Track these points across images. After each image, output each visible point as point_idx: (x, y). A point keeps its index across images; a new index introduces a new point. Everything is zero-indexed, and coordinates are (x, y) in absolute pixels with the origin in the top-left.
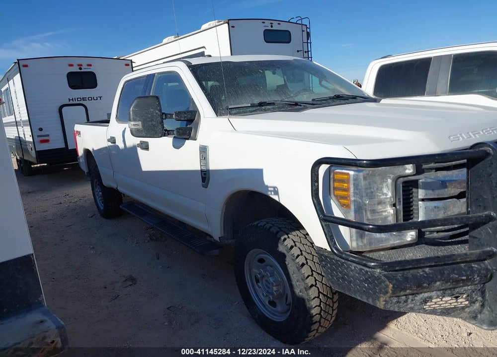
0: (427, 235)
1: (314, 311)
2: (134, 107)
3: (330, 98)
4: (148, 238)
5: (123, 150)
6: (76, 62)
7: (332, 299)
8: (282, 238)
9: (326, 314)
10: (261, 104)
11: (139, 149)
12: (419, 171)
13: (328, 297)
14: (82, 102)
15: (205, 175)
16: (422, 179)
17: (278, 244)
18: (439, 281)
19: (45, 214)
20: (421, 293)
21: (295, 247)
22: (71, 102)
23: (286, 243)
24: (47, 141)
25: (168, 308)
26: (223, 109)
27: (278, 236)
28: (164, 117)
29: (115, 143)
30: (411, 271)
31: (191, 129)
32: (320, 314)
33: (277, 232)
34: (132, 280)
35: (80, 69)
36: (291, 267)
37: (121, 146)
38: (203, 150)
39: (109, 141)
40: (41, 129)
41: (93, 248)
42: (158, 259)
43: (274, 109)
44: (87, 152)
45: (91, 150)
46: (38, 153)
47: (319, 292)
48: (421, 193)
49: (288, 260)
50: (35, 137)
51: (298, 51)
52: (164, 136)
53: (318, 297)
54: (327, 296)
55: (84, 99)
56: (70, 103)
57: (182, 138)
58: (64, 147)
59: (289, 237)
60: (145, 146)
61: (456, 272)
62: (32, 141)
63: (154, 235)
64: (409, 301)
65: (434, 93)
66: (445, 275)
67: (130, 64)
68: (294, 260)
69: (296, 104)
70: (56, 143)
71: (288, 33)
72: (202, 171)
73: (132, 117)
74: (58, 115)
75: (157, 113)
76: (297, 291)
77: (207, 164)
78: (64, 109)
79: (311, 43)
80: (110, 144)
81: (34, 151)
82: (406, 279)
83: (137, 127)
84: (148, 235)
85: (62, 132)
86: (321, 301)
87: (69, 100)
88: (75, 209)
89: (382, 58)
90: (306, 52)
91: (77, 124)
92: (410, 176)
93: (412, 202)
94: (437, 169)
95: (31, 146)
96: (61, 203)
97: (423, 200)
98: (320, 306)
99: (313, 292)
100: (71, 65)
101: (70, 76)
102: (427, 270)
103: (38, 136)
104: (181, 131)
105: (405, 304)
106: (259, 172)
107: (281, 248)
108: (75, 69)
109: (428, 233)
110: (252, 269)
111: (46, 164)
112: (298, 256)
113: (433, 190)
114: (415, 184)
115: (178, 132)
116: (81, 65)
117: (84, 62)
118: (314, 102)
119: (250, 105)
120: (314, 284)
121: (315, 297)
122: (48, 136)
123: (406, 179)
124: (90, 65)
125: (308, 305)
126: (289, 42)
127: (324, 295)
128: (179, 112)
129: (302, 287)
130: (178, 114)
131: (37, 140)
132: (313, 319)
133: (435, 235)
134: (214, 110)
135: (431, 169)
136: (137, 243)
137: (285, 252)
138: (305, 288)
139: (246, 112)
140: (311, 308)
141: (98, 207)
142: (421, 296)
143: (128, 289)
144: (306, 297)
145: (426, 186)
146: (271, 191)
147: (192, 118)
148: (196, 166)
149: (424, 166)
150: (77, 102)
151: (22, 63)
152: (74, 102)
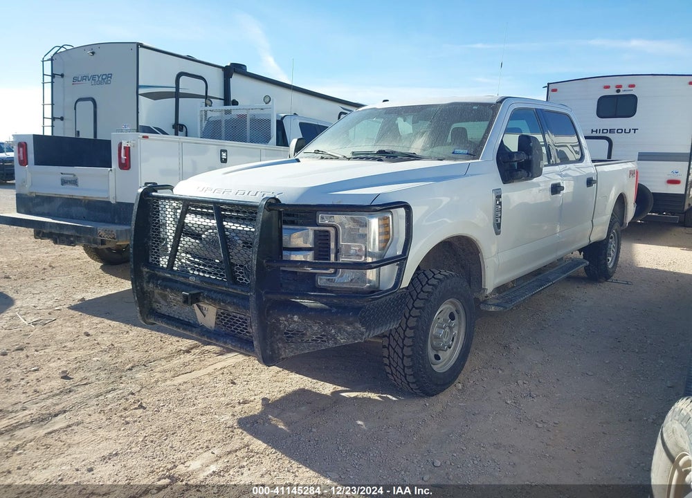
6: (614, 83)
14: (608, 135)
22: (594, 134)
35: (618, 91)
55: (611, 131)
56: (591, 135)
87: (593, 131)
100: (607, 87)
101: (602, 101)
108: (612, 92)
116: (620, 86)
117: (625, 83)
124: (633, 86)
150: (601, 135)
151: (551, 87)
152: (598, 135)
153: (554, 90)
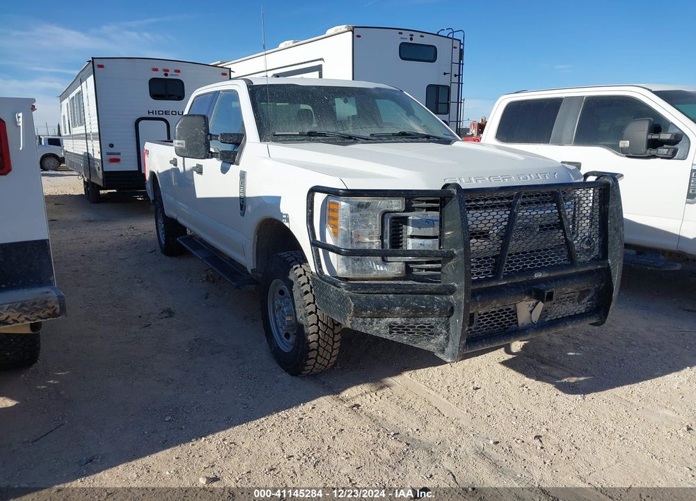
0: (416, 272)
1: (311, 338)
2: (180, 125)
3: (394, 135)
4: (204, 279)
5: (182, 173)
6: (161, 66)
7: (333, 330)
8: (294, 267)
9: (326, 344)
10: (311, 134)
11: (195, 173)
12: (409, 208)
13: (328, 327)
14: (164, 116)
15: (243, 202)
16: (412, 216)
17: (289, 272)
18: (399, 306)
19: (101, 244)
20: (386, 317)
21: (303, 276)
22: (151, 115)
23: (296, 271)
24: (117, 160)
25: (195, 340)
26: (269, 135)
27: (291, 265)
28: (209, 138)
29: (176, 165)
30: (376, 295)
31: (235, 153)
32: (318, 341)
33: (292, 261)
34: (170, 313)
35: (166, 75)
36: (296, 295)
37: (181, 170)
38: (243, 175)
39: (171, 162)
40: (111, 146)
41: (142, 282)
42: (206, 298)
43: (323, 140)
44: (153, 174)
45: (156, 173)
46: (105, 173)
47: (318, 320)
48: (410, 230)
49: (295, 287)
50: (104, 154)
51: (445, 74)
52: (208, 158)
53: (317, 324)
54: (326, 325)
55: (166, 113)
56: (148, 116)
57: (228, 163)
58: (137, 169)
59: (301, 267)
60: (199, 170)
61: (416, 301)
62: (100, 158)
63: (211, 277)
64: (375, 323)
65: (559, 142)
66: (405, 302)
67: (228, 73)
68: (299, 287)
69: (350, 138)
70: (128, 165)
71: (433, 49)
72: (240, 198)
73: (177, 135)
74: (133, 130)
75: (202, 133)
76: (298, 317)
77: (244, 192)
78: (141, 123)
79: (463, 64)
80: (173, 166)
81: (101, 171)
82: (368, 300)
83: (181, 146)
84: (205, 275)
85: (136, 151)
86: (319, 329)
87: (149, 112)
88: (135, 243)
89: (516, 93)
90: (455, 76)
91: (149, 142)
92: (398, 212)
93: (402, 238)
94: (428, 209)
95: (99, 164)
96: (122, 235)
97: (412, 237)
98: (318, 333)
99: (312, 319)
100: (156, 70)
101: (153, 82)
102: (391, 296)
103: (108, 154)
104: (225, 155)
105: (371, 326)
106: (277, 200)
107: (291, 277)
108: (160, 75)
109: (416, 270)
110: (274, 302)
111: (115, 191)
112: (304, 284)
113: (420, 228)
114: (405, 221)
115: (221, 155)
116: (168, 70)
117: (172, 68)
118: (371, 138)
119: (298, 133)
120: (314, 311)
121: (313, 324)
122: (119, 154)
123: (393, 214)
124: (179, 71)
125: (306, 331)
126: (434, 60)
127: (324, 324)
128: (225, 134)
129: (302, 313)
130: (223, 135)
131: (106, 157)
132: (310, 345)
133: (424, 272)
134: (260, 135)
135: (423, 208)
136: (190, 282)
137: (294, 280)
138: (305, 314)
139: (293, 140)
140: (308, 335)
141: (160, 242)
142: (386, 320)
143: (162, 320)
144: (304, 323)
145: (416, 224)
146: (284, 219)
147: (239, 142)
148: (236, 193)
149: (415, 205)
150: (157, 116)
151: (97, 62)
152: (154, 116)
153: (101, 66)
